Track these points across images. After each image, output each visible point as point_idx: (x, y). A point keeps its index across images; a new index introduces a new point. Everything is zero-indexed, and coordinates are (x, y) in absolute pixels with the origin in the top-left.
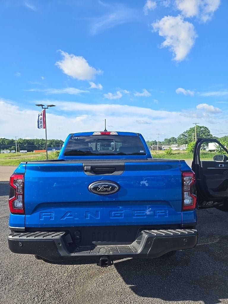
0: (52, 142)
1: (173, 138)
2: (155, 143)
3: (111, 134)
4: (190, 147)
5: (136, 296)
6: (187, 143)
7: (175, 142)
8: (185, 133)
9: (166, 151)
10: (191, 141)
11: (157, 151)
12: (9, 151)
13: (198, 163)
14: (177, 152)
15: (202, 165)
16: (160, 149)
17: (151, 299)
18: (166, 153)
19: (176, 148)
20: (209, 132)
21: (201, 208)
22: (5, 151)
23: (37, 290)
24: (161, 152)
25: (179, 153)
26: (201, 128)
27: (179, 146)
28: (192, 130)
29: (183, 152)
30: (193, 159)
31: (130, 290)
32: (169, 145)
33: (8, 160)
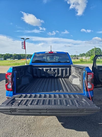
0: (29, 55)
1: (84, 53)
2: (75, 56)
3: (54, 53)
4: (92, 58)
5: (64, 128)
6: (90, 56)
7: (84, 56)
8: (89, 51)
9: (80, 60)
10: (92, 55)
11: (76, 60)
12: (10, 59)
13: (95, 67)
14: (85, 60)
15: (97, 68)
16: (77, 59)
17: (70, 130)
18: (80, 61)
19: (85, 58)
20: (101, 51)
21: (95, 88)
22: (8, 59)
23: (20, 123)
24: (78, 60)
25: (86, 61)
26: (97, 49)
27: (86, 57)
28: (93, 50)
29: (88, 60)
30: (93, 64)
31: (61, 125)
32: (82, 57)
33: (10, 63)
